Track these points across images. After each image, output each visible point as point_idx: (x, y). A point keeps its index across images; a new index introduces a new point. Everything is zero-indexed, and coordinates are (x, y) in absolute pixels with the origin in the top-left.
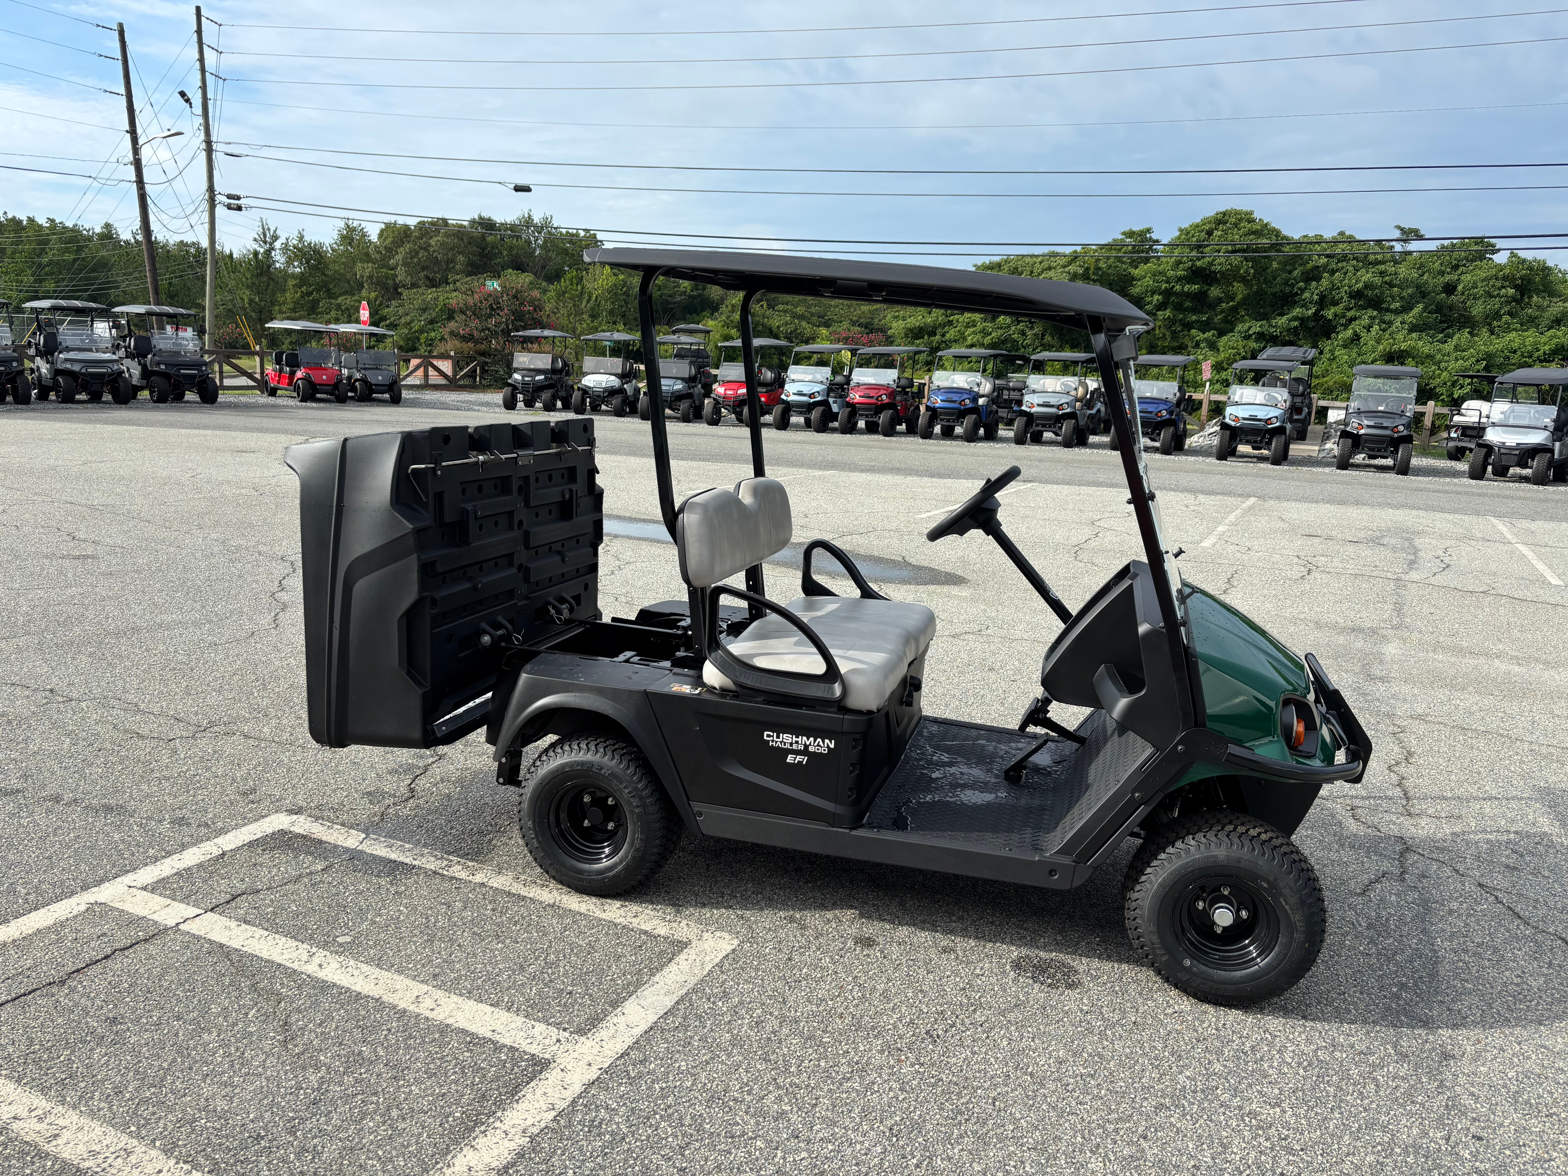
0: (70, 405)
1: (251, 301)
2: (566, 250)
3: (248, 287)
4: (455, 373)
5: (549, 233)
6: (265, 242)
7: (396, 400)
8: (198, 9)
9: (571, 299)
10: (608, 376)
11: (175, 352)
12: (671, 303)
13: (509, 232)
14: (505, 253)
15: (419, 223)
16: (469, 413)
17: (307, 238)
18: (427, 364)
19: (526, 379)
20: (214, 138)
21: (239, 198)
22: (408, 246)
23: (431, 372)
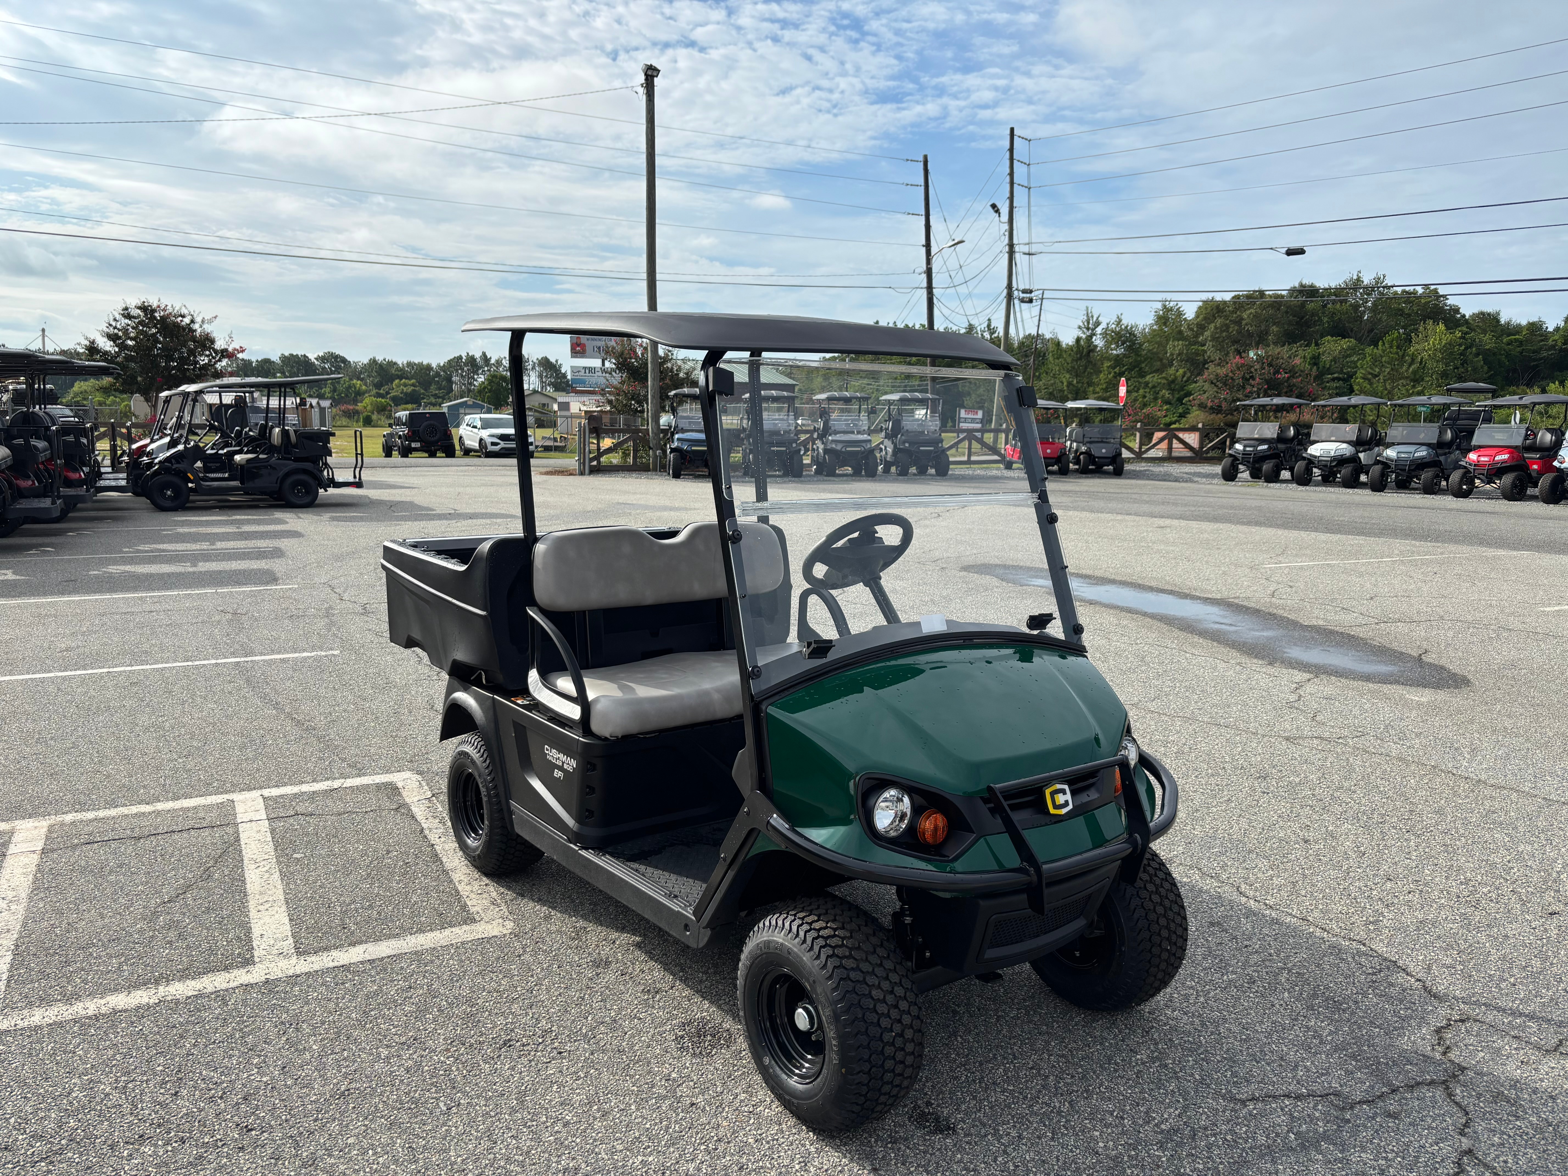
0: (832, 478)
1: (1070, 384)
2: (1402, 310)
3: (1068, 372)
4: (1202, 445)
5: (1382, 294)
6: (1088, 329)
7: (1118, 472)
8: (1012, 130)
9: (1389, 363)
10: (1339, 444)
11: (919, 432)
12: (1535, 360)
13: (1334, 297)
14: (1326, 319)
15: (1233, 298)
16: (1189, 485)
17: (1125, 322)
18: (1171, 436)
19: (1248, 449)
20: (1015, 241)
21: (1031, 292)
22: (1219, 321)
23: (1176, 444)
